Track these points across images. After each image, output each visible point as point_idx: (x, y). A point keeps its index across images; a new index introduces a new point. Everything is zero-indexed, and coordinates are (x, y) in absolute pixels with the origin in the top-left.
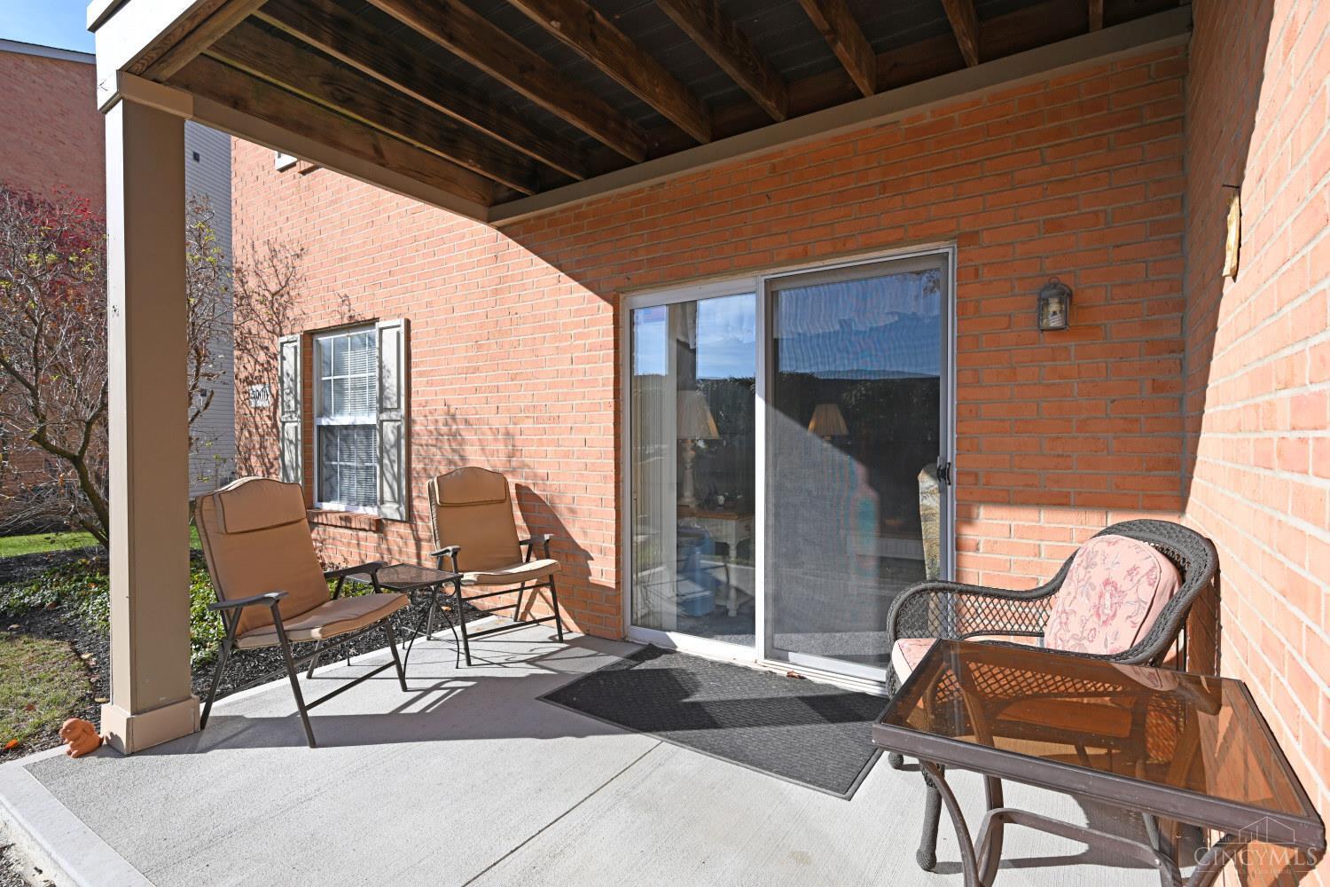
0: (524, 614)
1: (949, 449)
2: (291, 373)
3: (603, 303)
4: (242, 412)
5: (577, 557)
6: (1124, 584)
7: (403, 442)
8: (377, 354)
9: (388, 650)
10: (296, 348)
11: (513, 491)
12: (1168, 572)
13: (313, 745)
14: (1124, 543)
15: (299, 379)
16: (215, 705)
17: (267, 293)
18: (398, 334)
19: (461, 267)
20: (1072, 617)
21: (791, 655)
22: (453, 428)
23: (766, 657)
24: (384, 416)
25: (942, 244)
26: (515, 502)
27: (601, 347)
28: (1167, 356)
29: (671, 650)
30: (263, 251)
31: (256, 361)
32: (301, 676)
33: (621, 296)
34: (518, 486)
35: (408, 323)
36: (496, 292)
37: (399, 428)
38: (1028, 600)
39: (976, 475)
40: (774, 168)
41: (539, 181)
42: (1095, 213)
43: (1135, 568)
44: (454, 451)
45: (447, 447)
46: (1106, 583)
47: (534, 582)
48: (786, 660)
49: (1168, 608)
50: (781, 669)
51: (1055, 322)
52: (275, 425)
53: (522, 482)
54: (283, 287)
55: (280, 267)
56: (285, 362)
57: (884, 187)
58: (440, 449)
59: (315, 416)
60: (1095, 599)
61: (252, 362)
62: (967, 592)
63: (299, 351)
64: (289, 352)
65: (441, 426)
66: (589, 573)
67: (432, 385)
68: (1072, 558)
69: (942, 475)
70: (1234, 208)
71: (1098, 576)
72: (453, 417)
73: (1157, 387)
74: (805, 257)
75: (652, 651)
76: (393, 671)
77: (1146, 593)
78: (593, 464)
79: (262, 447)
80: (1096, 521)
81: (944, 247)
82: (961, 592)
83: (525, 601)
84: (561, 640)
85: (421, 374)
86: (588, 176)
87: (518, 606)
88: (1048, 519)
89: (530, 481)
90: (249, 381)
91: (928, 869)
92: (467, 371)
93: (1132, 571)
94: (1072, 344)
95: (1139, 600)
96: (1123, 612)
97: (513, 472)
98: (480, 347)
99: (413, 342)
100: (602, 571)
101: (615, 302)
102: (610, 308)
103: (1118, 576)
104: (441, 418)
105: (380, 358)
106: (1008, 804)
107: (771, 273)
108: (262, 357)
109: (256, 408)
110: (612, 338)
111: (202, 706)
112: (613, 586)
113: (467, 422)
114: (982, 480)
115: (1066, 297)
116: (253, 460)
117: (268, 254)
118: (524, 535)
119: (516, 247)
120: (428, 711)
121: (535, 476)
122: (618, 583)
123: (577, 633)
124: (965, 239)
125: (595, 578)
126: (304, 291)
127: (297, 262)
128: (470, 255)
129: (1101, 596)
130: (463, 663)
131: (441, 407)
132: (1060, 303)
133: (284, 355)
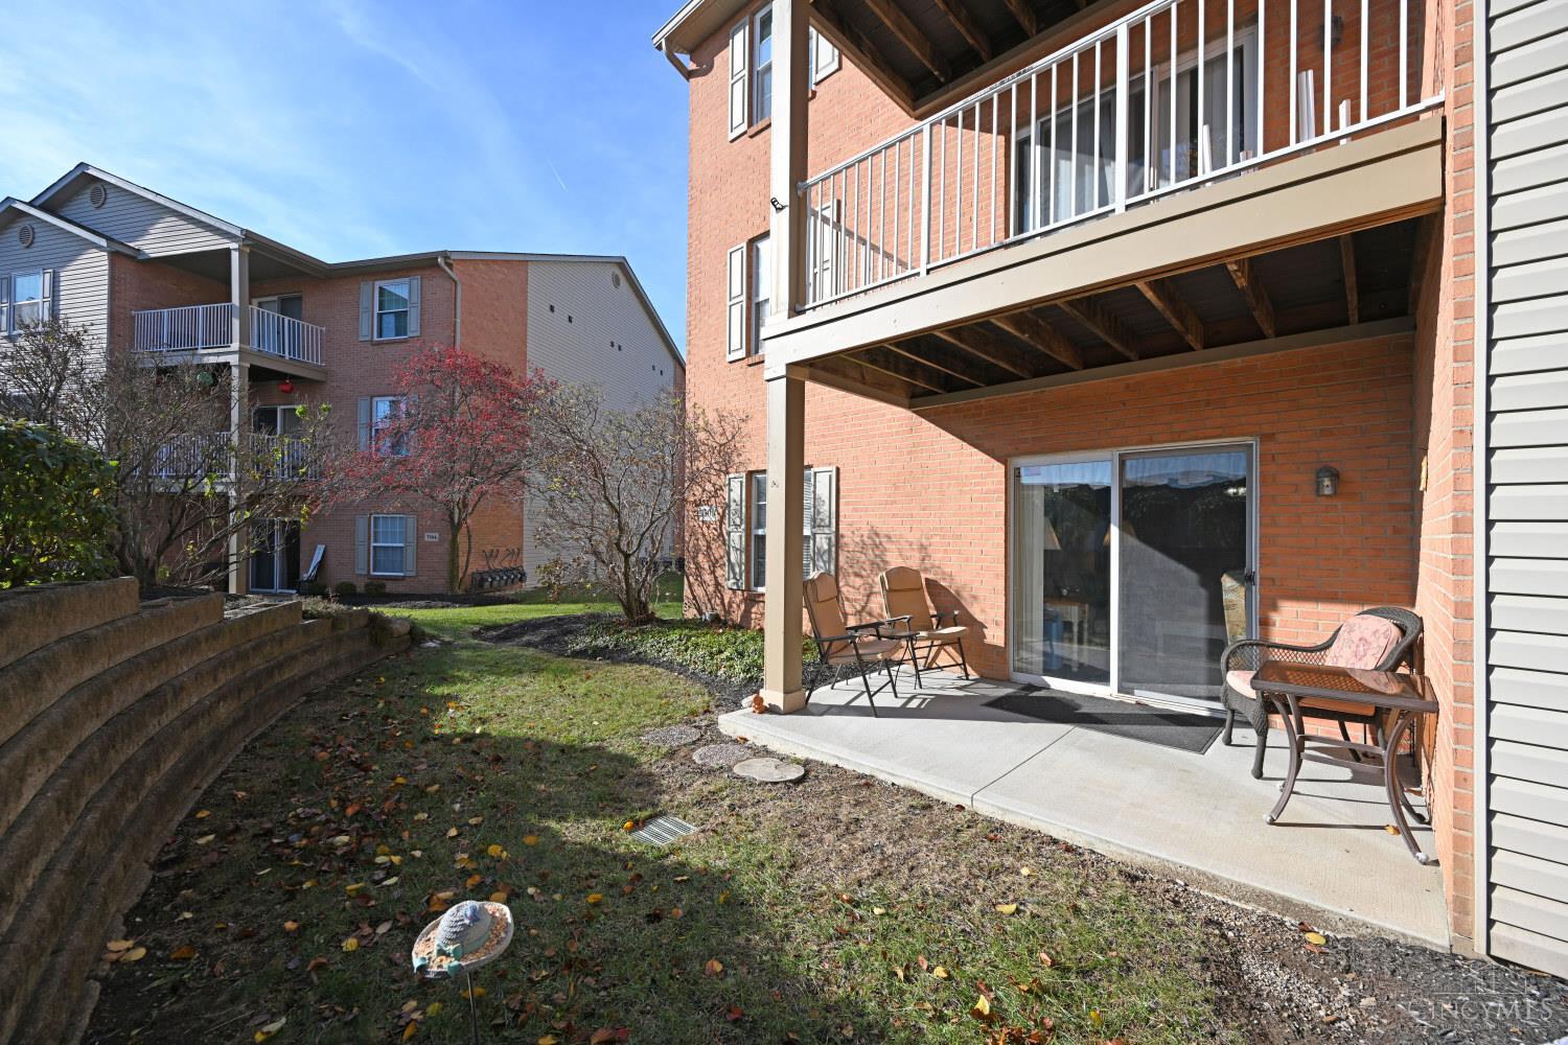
0: (931, 664)
1: (1254, 563)
2: (738, 499)
3: (997, 464)
4: (691, 524)
5: (977, 627)
6: (1371, 639)
7: (833, 549)
8: (812, 489)
9: (861, 679)
10: (741, 482)
11: (924, 583)
12: (1395, 632)
13: (877, 716)
14: (1372, 618)
15: (744, 504)
16: (814, 693)
17: (715, 445)
18: (830, 476)
19: (881, 435)
20: (1340, 659)
21: (1136, 691)
22: (875, 542)
23: (1119, 691)
24: (816, 530)
25: (1250, 438)
26: (925, 590)
27: (995, 492)
28: (1402, 513)
29: (1047, 687)
30: (712, 416)
31: (704, 490)
32: (867, 676)
33: (1009, 459)
34: (927, 579)
35: (838, 469)
36: (910, 453)
37: (830, 539)
38: (1312, 652)
39: (1273, 580)
40: (1128, 387)
41: (950, 386)
42: (1355, 427)
43: (1377, 631)
44: (876, 556)
45: (871, 552)
46: (1360, 640)
47: (939, 642)
48: (1133, 694)
49: (1395, 649)
50: (1130, 699)
51: (1327, 491)
52: (721, 534)
53: (930, 576)
54: (729, 441)
55: (727, 427)
56: (732, 493)
57: (1208, 403)
58: (865, 554)
59: (753, 527)
60: (1354, 648)
61: (700, 490)
62: (1272, 646)
63: (744, 484)
64: (735, 485)
65: (865, 538)
66: (985, 637)
67: (857, 511)
68: (1339, 629)
69: (1248, 580)
70: (1425, 460)
71: (1356, 636)
72: (877, 535)
73: (1396, 531)
74: (1151, 441)
75: (1031, 687)
76: (889, 688)
77: (1383, 643)
78: (988, 567)
79: (709, 547)
80: (1356, 609)
81: (1249, 440)
82: (1269, 647)
83: (932, 655)
84: (967, 679)
85: (848, 504)
86: (989, 384)
87: (927, 658)
88: (1322, 608)
89: (939, 577)
90: (698, 504)
91: (1258, 778)
92: (887, 503)
93: (1375, 633)
94: (1339, 503)
95: (1379, 646)
96: (1370, 653)
97: (926, 570)
98: (896, 488)
99: (841, 482)
100: (995, 636)
101: (1005, 463)
102: (1003, 467)
103: (1368, 635)
104: (866, 533)
105: (814, 492)
106: (1307, 732)
107: (1123, 450)
108: (709, 487)
109: (703, 521)
110: (1003, 487)
111: (807, 693)
112: (1003, 645)
113: (889, 537)
114: (1278, 583)
115: (1335, 476)
116: (701, 558)
117: (717, 419)
118: (933, 612)
119: (926, 424)
120: (922, 707)
121: (944, 573)
122: (1005, 644)
123: (977, 677)
124: (1266, 438)
125: (989, 640)
126: (748, 445)
127: (743, 425)
128: (890, 427)
129: (1357, 646)
130: (917, 687)
131: (864, 526)
132: (1332, 481)
133: (732, 487)
